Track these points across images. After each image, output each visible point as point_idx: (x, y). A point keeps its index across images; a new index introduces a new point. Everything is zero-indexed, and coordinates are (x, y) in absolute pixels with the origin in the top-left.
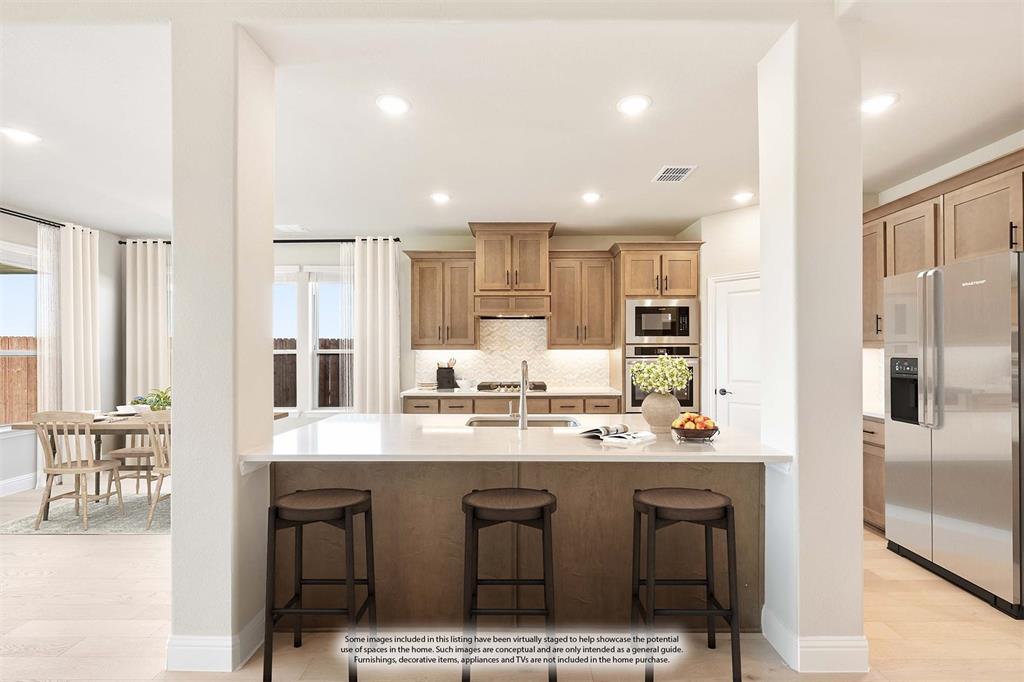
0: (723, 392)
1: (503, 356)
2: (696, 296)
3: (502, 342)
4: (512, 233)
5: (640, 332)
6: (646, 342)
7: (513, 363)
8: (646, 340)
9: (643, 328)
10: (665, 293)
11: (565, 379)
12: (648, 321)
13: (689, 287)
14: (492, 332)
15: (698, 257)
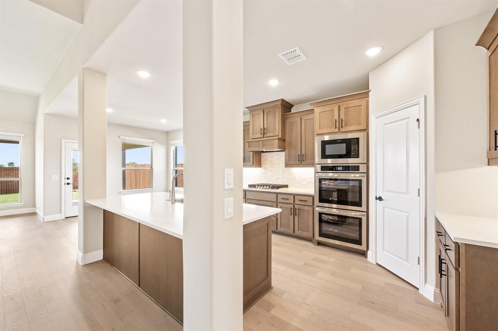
0: (380, 199)
1: (271, 171)
2: (366, 130)
3: (270, 164)
4: (264, 109)
5: (324, 156)
6: (329, 162)
7: (276, 174)
8: (329, 161)
9: (327, 154)
10: (342, 130)
11: (301, 184)
12: (329, 150)
13: (359, 124)
14: (266, 159)
15: (368, 102)
